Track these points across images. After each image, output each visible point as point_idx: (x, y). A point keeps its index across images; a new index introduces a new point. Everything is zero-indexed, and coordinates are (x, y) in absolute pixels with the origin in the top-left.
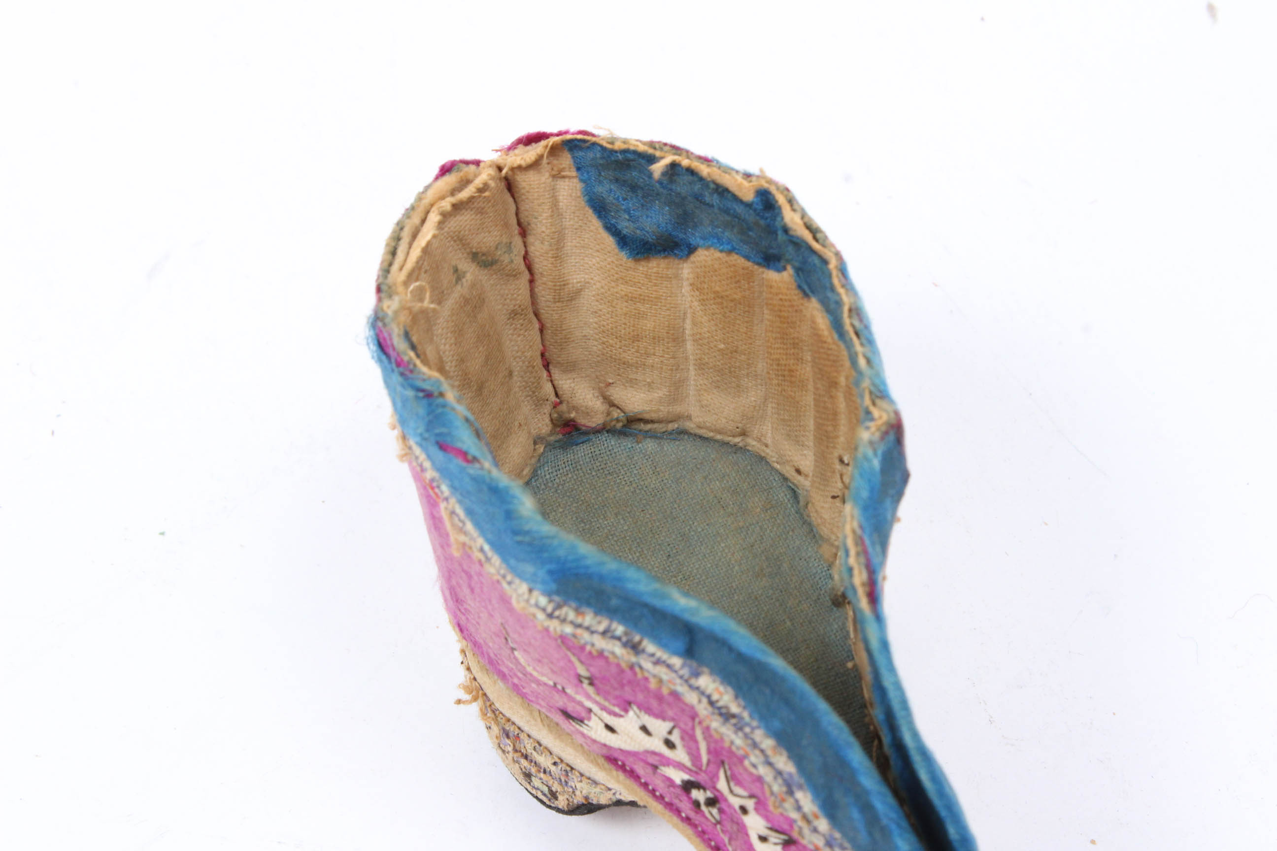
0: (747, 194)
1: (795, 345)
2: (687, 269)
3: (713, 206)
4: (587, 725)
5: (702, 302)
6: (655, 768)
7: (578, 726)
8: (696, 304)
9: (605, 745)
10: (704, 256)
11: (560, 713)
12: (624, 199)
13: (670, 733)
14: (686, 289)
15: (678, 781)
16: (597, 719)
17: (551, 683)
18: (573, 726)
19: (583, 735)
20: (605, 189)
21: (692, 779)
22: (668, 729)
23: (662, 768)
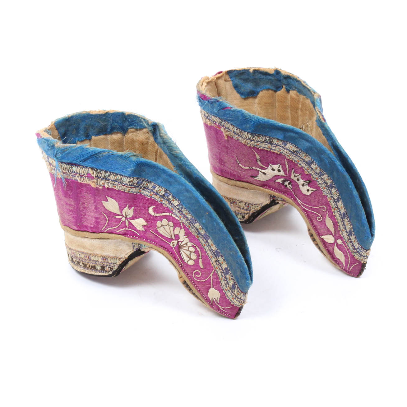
0: (273, 72)
1: (285, 108)
2: (257, 100)
3: (264, 79)
4: (258, 177)
5: (261, 107)
6: (275, 181)
7: (255, 178)
8: (259, 109)
9: (262, 181)
10: (261, 94)
11: (250, 177)
12: (242, 83)
13: (279, 167)
14: (256, 105)
15: (281, 182)
16: (261, 173)
17: (249, 168)
18: (254, 179)
19: (256, 180)
20: (238, 82)
21: (284, 179)
22: (278, 166)
23: (277, 180)
